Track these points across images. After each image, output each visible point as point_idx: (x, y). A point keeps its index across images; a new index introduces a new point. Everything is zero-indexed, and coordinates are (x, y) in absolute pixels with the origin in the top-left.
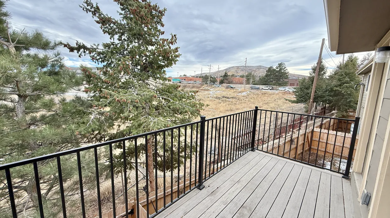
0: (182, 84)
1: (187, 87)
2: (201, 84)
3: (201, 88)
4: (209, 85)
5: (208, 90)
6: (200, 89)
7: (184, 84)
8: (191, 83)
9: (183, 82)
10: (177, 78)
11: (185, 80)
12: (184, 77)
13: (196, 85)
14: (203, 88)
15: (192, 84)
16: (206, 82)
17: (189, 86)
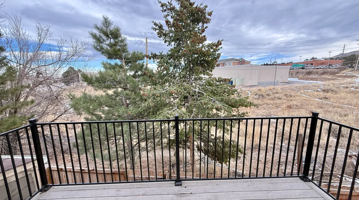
0: (306, 70)
1: (312, 74)
2: (339, 68)
3: (339, 75)
4: (356, 69)
5: (353, 76)
6: (337, 75)
7: (308, 70)
8: (321, 67)
9: (308, 68)
10: (299, 63)
11: (312, 64)
12: (311, 60)
13: (329, 70)
14: (343, 74)
15: (323, 69)
16: (352, 65)
17: (317, 73)
